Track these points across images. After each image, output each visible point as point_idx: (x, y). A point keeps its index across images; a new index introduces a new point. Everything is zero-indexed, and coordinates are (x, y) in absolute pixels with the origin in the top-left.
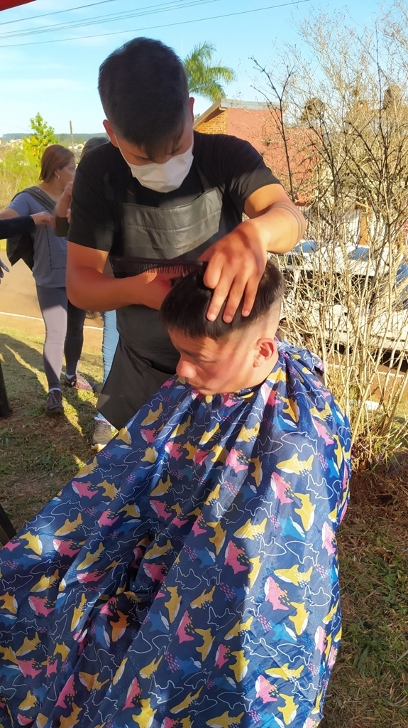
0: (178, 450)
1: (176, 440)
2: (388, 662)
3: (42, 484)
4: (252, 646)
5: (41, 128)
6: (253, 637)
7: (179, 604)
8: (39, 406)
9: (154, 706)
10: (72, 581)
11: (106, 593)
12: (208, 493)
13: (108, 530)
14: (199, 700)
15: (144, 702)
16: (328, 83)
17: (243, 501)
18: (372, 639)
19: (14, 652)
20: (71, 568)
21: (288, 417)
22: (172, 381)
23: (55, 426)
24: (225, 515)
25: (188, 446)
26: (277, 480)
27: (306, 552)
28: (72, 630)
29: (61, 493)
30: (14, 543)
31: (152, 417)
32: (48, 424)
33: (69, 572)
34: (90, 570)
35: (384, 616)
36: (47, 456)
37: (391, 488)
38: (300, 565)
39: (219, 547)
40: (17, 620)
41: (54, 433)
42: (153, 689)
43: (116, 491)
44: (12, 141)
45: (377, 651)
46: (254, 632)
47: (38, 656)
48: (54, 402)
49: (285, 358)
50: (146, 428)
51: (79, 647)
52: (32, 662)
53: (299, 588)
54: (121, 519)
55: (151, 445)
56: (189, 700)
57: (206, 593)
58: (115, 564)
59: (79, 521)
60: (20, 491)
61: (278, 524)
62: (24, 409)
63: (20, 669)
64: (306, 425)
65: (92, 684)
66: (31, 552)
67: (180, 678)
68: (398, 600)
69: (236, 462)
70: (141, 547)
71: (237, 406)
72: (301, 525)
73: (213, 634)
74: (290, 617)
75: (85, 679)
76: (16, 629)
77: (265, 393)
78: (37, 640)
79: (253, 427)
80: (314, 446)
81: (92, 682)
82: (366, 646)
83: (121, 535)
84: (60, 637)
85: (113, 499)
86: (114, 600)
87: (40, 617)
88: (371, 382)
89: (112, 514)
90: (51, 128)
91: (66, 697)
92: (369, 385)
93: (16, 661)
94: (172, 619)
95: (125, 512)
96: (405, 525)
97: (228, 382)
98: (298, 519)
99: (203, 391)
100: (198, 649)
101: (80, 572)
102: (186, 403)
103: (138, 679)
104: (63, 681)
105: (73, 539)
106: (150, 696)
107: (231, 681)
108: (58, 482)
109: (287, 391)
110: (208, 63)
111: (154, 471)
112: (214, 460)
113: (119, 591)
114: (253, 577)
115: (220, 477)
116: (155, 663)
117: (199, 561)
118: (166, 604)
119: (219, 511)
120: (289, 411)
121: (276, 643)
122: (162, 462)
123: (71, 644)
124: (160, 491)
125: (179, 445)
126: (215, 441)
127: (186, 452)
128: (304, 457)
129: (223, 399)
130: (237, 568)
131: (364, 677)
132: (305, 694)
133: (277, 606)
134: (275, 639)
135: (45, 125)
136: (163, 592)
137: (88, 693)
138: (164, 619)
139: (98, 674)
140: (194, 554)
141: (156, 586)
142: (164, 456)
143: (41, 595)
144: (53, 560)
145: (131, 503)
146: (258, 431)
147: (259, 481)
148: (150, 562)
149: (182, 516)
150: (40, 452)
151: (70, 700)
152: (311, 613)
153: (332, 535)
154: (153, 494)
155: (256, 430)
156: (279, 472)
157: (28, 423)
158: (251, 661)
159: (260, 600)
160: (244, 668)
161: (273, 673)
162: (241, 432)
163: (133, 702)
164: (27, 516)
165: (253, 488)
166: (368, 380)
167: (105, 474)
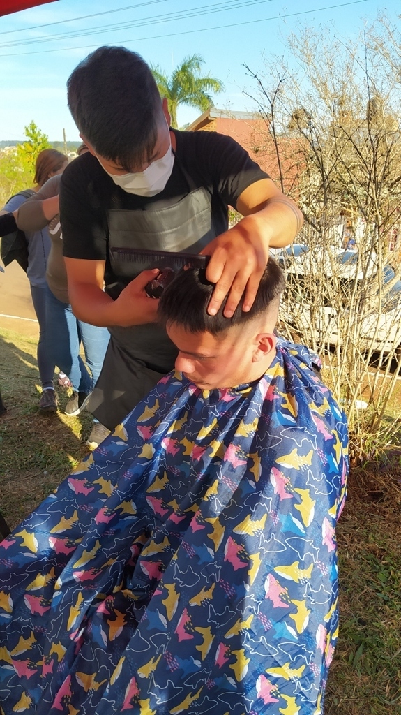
0: (174, 446)
1: (173, 436)
2: (384, 659)
3: (36, 482)
4: (252, 644)
5: (34, 136)
6: (253, 636)
7: (177, 602)
8: (33, 405)
9: (153, 707)
10: (67, 580)
11: (103, 591)
12: (206, 489)
13: (105, 527)
14: (199, 701)
15: (142, 702)
16: (314, 93)
17: (242, 496)
18: (367, 636)
19: (8, 652)
20: (67, 566)
21: (286, 411)
22: (168, 378)
23: (49, 424)
24: (224, 511)
25: (185, 442)
26: (276, 475)
27: (306, 549)
28: (69, 629)
29: (57, 490)
30: (9, 541)
31: (148, 414)
32: (42, 422)
33: (65, 570)
34: (86, 568)
35: (378, 612)
36: (41, 454)
37: (381, 485)
38: (301, 562)
39: (218, 543)
40: (12, 619)
41: (48, 431)
42: (152, 689)
43: (112, 488)
44: (7, 148)
45: (371, 648)
46: (254, 631)
47: (33, 655)
48: (48, 401)
49: (283, 353)
50: (142, 424)
51: (75, 647)
52: (27, 662)
53: (300, 585)
54: (118, 516)
55: (147, 441)
56: (189, 701)
57: (205, 591)
58: (112, 562)
59: (75, 518)
60: (14, 489)
61: (277, 520)
62: (17, 407)
63: (15, 669)
64: (305, 420)
65: (89, 684)
66: (27, 550)
67: (179, 677)
68: (391, 596)
69: (234, 457)
70: (138, 544)
71: (235, 401)
72: (301, 521)
73: (212, 633)
74: (291, 615)
75: (82, 679)
76: (12, 628)
77: (263, 388)
78: (32, 639)
79: (251, 421)
80: (313, 441)
81: (88, 682)
82: (360, 643)
83: (117, 533)
84: (56, 636)
85: (110, 496)
86: (111, 598)
87: (35, 616)
88: (361, 380)
89: (108, 511)
90: (45, 135)
91: (63, 698)
92: (360, 384)
93: (11, 661)
94: (170, 617)
95: (121, 509)
96: (396, 522)
97: (226, 377)
98: (298, 515)
99: (201, 386)
100: (198, 648)
101: (76, 570)
102: (183, 399)
103: (136, 678)
104: (59, 682)
105: (69, 537)
106: (149, 696)
107: (232, 681)
108: (52, 480)
109: (286, 386)
110: (197, 74)
111: (150, 467)
112: (212, 455)
113: (116, 589)
114: (253, 574)
115: (219, 473)
116: (154, 661)
117: (197, 557)
118: (164, 602)
119: (218, 507)
120: (287, 406)
121: (277, 641)
122: (158, 458)
123: (67, 643)
124: (157, 487)
125: (176, 441)
126: (213, 436)
127: (183, 448)
128: (303, 452)
129: (220, 394)
130: (237, 565)
131: (359, 674)
132: (307, 694)
133: (277, 603)
134: (276, 637)
135: (39, 132)
136: (160, 589)
137: (85, 694)
138: (161, 617)
139: (95, 674)
140: (192, 551)
141: (154, 583)
142: (161, 452)
143: (37, 593)
144: (49, 558)
145: (128, 500)
146: (256, 426)
147: (258, 477)
148: (147, 559)
149: (180, 512)
150: (33, 450)
151: (67, 701)
152: (312, 611)
153: (332, 532)
154: (149, 490)
155: (254, 425)
156: (278, 467)
157: (22, 422)
158: (251, 660)
159: (261, 598)
160: (244, 666)
161: (274, 672)
162: (240, 427)
163: (132, 703)
164: (21, 515)
165: (252, 483)
166: (358, 379)
167: (101, 471)
